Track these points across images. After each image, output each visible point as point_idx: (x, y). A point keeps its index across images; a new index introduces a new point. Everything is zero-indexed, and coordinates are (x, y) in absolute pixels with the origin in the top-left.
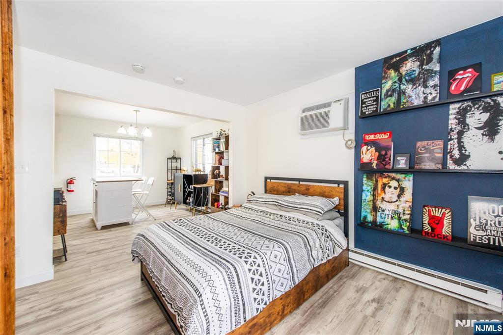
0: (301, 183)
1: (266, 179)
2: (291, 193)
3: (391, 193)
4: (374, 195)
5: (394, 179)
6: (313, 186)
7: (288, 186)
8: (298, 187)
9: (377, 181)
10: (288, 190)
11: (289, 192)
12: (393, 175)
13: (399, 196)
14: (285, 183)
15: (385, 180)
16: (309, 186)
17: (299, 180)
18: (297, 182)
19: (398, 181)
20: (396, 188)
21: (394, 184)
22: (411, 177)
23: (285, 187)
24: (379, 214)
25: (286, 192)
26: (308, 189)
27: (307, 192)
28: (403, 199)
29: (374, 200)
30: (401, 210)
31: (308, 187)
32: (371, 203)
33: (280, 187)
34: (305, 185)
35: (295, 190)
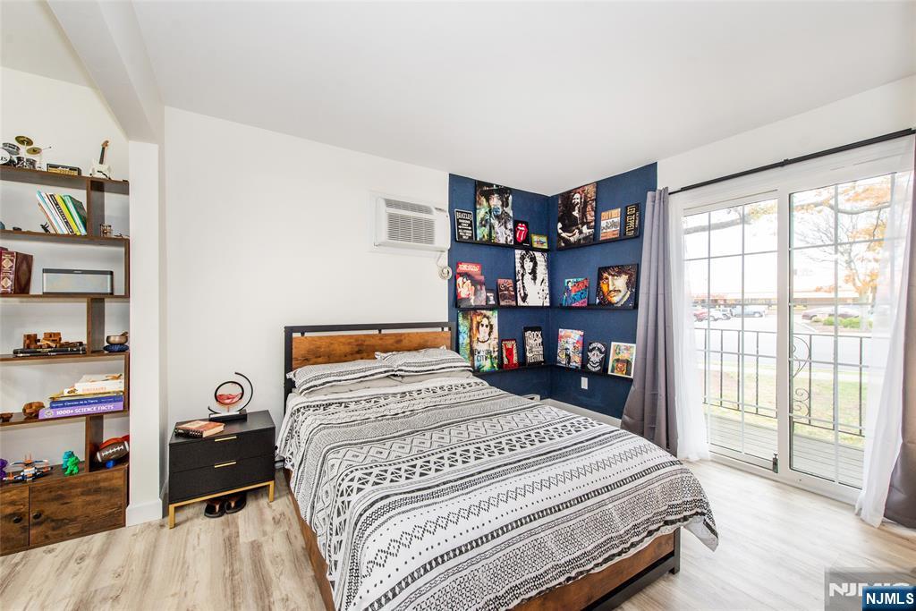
0: (383, 332)
1: (289, 331)
2: (365, 354)
3: (484, 331)
4: (470, 337)
5: (485, 316)
6: (409, 334)
7: (357, 340)
8: (381, 339)
9: (472, 320)
10: (357, 349)
11: (359, 352)
12: (484, 312)
13: (489, 335)
14: (351, 336)
15: (479, 318)
16: (401, 335)
17: (380, 327)
18: (376, 332)
19: (488, 318)
20: (487, 326)
21: (485, 321)
22: (496, 314)
23: (349, 344)
24: (476, 357)
25: (352, 354)
26: (399, 341)
27: (398, 346)
28: (492, 337)
29: (471, 342)
30: (492, 349)
31: (399, 338)
32: (468, 347)
33: (336, 346)
34: (394, 334)
35: (373, 346)
